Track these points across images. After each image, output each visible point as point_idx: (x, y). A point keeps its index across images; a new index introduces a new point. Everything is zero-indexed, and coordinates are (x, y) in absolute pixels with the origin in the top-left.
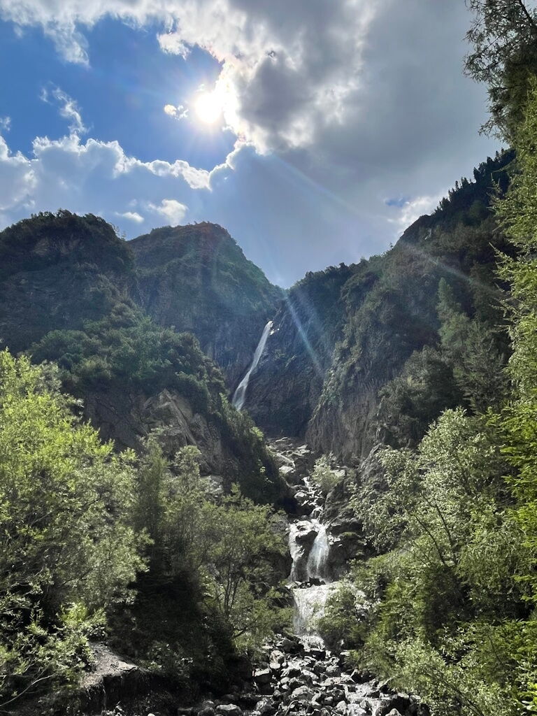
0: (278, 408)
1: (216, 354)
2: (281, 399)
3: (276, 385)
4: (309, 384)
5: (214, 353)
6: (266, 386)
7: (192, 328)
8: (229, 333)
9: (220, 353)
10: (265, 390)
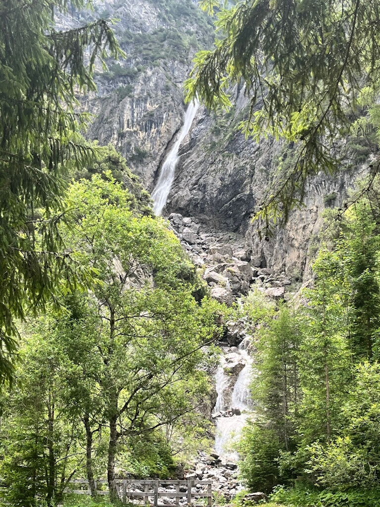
0: (215, 195)
1: (135, 115)
2: (219, 183)
3: (212, 163)
4: (254, 166)
5: (133, 113)
6: (201, 163)
7: (102, 72)
8: (152, 84)
9: (141, 113)
10: (199, 170)
